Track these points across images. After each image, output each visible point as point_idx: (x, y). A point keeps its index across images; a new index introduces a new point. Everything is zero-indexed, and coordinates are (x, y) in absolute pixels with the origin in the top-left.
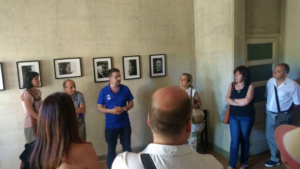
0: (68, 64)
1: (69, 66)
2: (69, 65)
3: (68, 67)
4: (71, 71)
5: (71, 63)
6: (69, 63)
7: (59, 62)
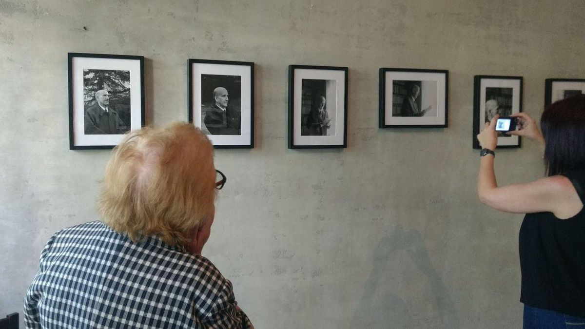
0: (416, 87)
1: (418, 93)
2: (419, 89)
3: (416, 97)
4: (423, 109)
5: (423, 85)
6: (419, 83)
7: (394, 79)
